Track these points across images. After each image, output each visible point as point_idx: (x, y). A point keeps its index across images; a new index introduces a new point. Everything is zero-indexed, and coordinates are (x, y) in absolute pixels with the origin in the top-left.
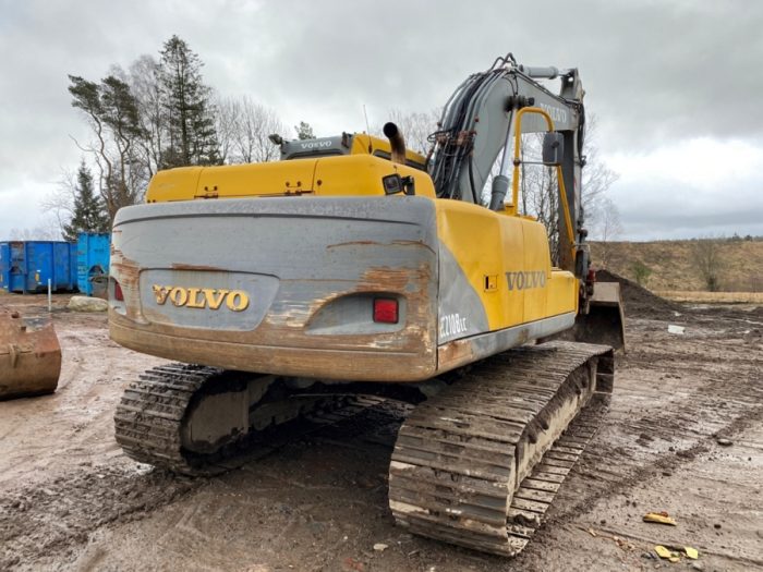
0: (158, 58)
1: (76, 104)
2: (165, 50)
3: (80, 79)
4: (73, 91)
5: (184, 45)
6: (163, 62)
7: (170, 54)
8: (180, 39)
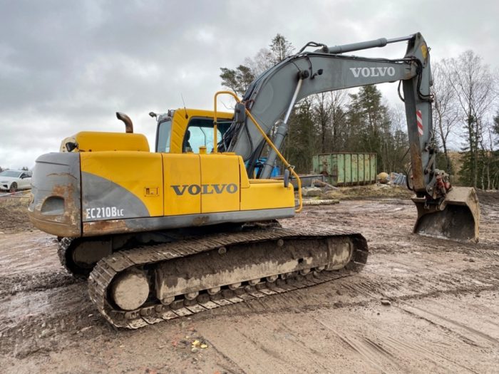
0: (269, 49)
1: (223, 84)
2: (272, 44)
3: (226, 69)
4: (223, 77)
5: (283, 39)
6: (272, 51)
7: (275, 46)
8: (281, 35)
